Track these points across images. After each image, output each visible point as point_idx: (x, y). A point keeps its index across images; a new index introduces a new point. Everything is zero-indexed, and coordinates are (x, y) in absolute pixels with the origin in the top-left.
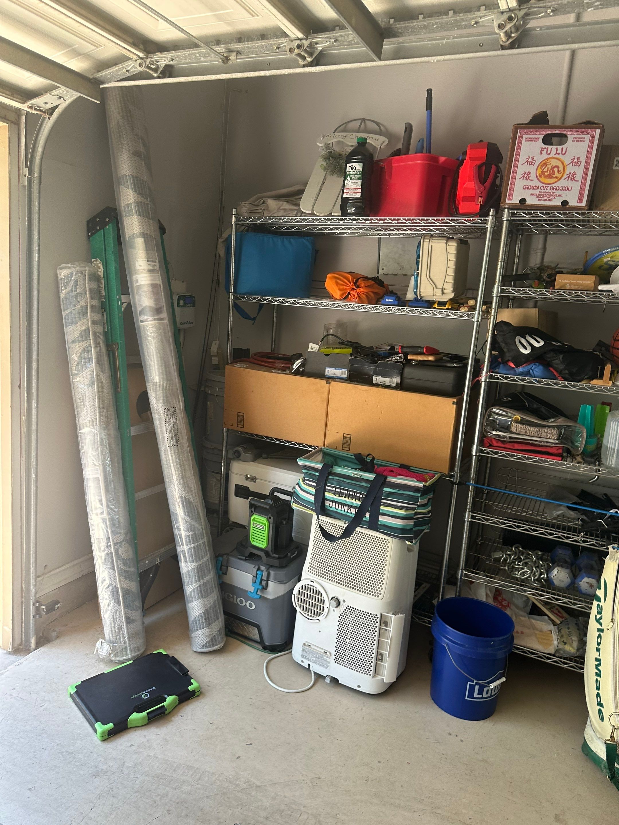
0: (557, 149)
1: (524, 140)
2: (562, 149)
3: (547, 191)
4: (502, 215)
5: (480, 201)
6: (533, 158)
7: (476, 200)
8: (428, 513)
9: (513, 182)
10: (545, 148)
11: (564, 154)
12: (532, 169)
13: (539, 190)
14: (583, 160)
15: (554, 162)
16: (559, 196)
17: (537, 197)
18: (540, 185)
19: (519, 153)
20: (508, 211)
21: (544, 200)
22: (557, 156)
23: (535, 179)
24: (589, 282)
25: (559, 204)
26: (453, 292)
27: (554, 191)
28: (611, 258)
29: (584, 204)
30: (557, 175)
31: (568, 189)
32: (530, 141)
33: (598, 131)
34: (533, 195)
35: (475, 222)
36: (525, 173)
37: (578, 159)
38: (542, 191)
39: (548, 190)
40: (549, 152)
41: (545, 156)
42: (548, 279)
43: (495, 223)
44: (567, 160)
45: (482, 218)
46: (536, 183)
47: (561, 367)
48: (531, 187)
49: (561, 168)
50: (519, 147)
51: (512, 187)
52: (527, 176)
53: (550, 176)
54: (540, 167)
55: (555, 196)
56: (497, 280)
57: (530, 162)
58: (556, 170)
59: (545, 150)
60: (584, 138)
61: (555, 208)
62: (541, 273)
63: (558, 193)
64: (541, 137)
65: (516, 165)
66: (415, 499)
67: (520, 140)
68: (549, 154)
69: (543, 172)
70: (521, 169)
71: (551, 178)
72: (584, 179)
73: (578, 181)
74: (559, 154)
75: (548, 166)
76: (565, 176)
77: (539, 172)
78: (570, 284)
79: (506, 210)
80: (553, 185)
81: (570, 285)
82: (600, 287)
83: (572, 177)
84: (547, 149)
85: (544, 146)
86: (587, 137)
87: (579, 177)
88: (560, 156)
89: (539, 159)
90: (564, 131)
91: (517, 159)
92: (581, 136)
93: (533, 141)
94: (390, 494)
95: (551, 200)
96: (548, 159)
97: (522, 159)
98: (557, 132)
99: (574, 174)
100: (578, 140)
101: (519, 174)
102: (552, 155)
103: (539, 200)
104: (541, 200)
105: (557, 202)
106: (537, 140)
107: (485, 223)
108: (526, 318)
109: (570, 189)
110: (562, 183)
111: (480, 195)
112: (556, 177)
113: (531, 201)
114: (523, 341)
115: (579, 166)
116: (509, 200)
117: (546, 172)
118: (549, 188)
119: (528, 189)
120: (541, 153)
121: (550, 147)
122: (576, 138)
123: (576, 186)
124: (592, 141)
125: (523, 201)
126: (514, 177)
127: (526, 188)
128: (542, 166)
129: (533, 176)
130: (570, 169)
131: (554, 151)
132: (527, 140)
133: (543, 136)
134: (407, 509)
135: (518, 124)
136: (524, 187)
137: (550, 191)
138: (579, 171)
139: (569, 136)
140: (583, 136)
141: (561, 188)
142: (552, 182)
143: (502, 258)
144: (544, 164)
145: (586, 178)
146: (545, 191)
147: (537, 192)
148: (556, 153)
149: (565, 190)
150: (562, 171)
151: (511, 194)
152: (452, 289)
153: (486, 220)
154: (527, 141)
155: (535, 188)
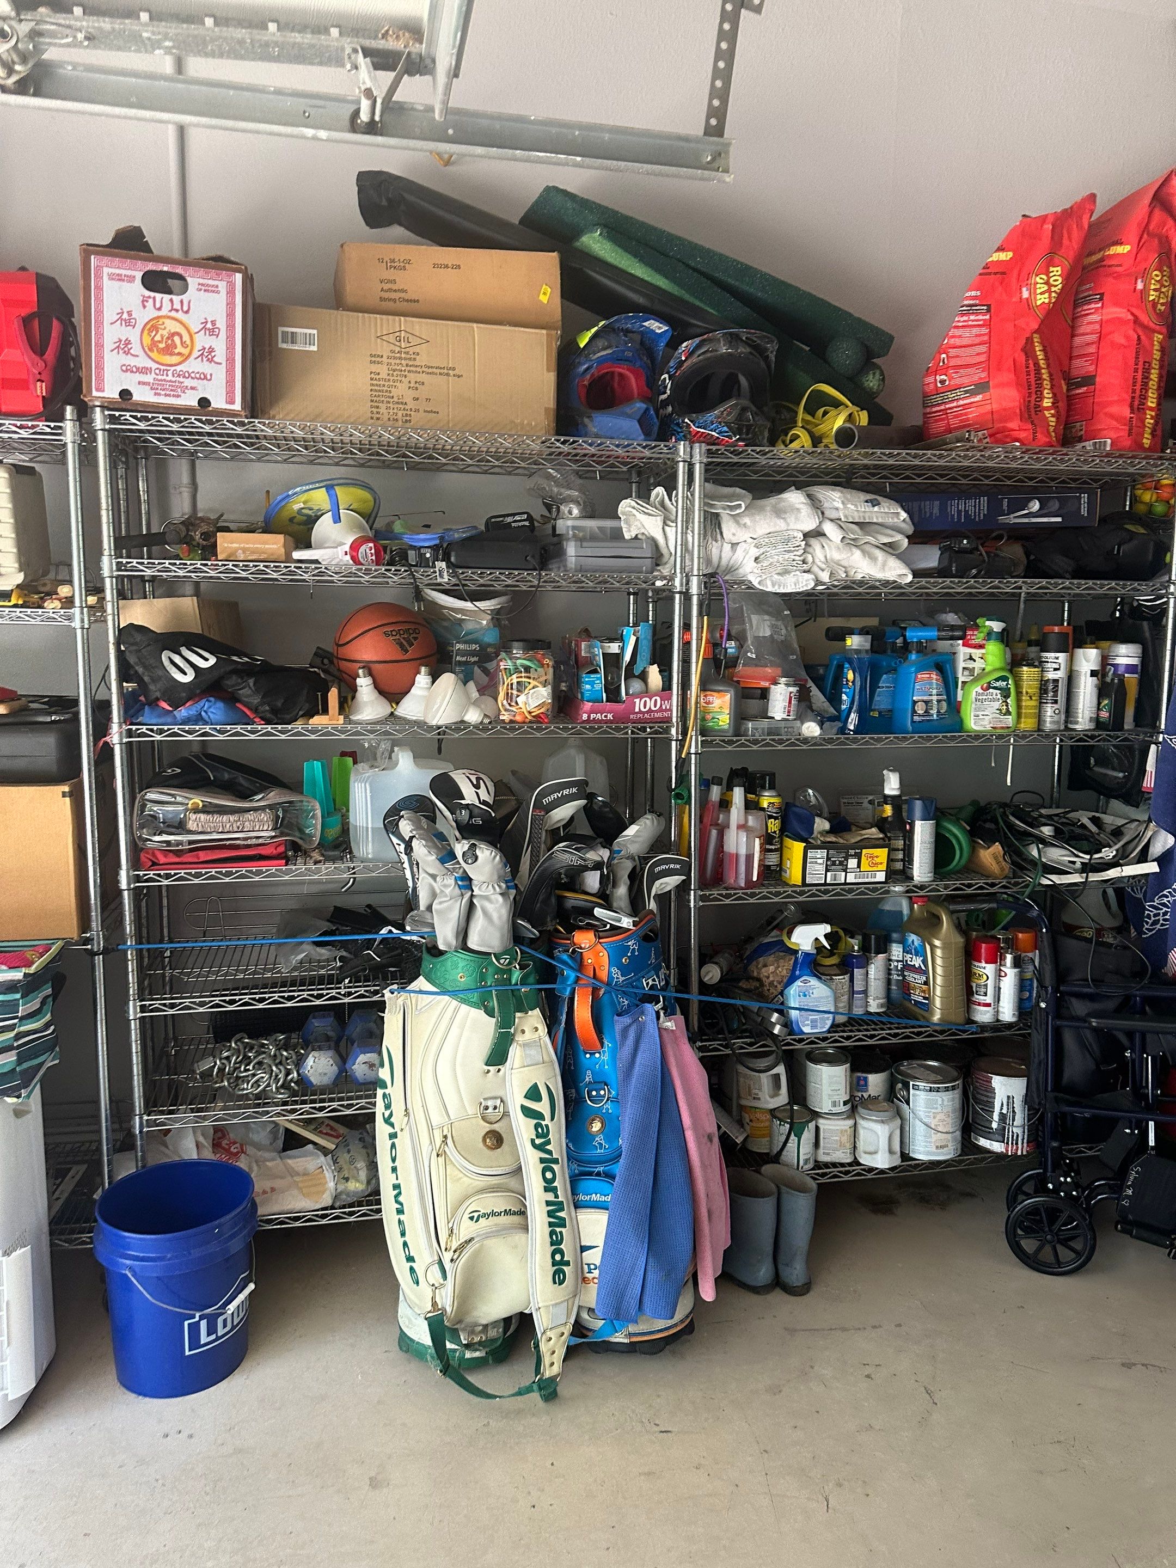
0: (171, 300)
1: (105, 278)
2: (182, 302)
3: (168, 378)
4: (92, 421)
5: (41, 389)
6: (129, 313)
7: (32, 386)
8: (47, 1026)
9: (100, 358)
10: (149, 297)
11: (187, 312)
12: (133, 335)
13: (153, 375)
14: (222, 324)
15: (172, 326)
16: (192, 388)
17: (152, 389)
18: (154, 366)
19: (100, 300)
20: (103, 412)
21: (166, 395)
22: (173, 314)
23: (141, 353)
24: (275, 546)
25: (195, 403)
26: (20, 571)
27: (181, 379)
28: (304, 503)
29: (237, 406)
30: (179, 349)
31: (205, 378)
32: (119, 280)
33: (239, 277)
34: (144, 383)
35: (37, 430)
36: (120, 341)
37: (213, 323)
38: (160, 377)
39: (170, 378)
40: (158, 305)
41: (150, 313)
42: (205, 543)
43: (82, 436)
44: (193, 323)
45: (52, 425)
46: (143, 362)
47: (256, 700)
48: (138, 369)
49: (186, 338)
50: (99, 288)
51: (100, 367)
52: (124, 347)
53: (169, 351)
54: (146, 332)
55: (184, 389)
56: (106, 546)
57: (127, 320)
58: (177, 339)
59: (151, 301)
60: (217, 287)
61: (188, 411)
62: (188, 530)
63: (188, 382)
64: (139, 275)
65: (100, 324)
66: (13, 1006)
67: (99, 277)
68: (160, 309)
69: (154, 344)
70: (111, 333)
71: (172, 354)
72: (230, 360)
73: (220, 364)
74: (177, 311)
75: (160, 332)
76: (196, 353)
77: (147, 340)
78: (244, 550)
79: (98, 409)
80: (178, 368)
81: (244, 552)
82: (297, 555)
83: (208, 355)
84: (154, 298)
85: (147, 293)
86: (222, 286)
87: (220, 355)
88: (180, 315)
89: (144, 316)
90: (179, 270)
91: (100, 312)
92: (211, 282)
93: (123, 280)
95: (178, 396)
96: (159, 317)
97: (109, 314)
98: (165, 269)
99: (211, 350)
100: (207, 289)
101: (108, 342)
102: (164, 311)
103: (156, 394)
104: (159, 394)
105: (191, 400)
106: (131, 279)
107: (60, 434)
108: (177, 615)
109: (209, 377)
110: (193, 365)
111: (39, 377)
112: (179, 354)
113: (141, 395)
114: (177, 659)
115: (217, 336)
116: (97, 390)
117: (160, 342)
118: (170, 373)
119: (132, 372)
120: (144, 307)
121: (158, 296)
122: (202, 285)
123: (219, 374)
124: (231, 292)
125: (125, 394)
126: (100, 346)
127: (127, 369)
128: (150, 331)
129: (136, 348)
130: (202, 341)
131: (167, 306)
132: (112, 277)
133: (142, 273)
135: (87, 245)
136: (124, 368)
137: (174, 379)
138: (219, 346)
139: (189, 279)
140: (216, 283)
141: (193, 375)
142: (173, 362)
143: (107, 503)
144: (152, 326)
145: (234, 360)
146: (165, 377)
147: (149, 378)
148: (172, 309)
149: (200, 378)
150: (188, 342)
151: (100, 379)
152: (17, 565)
153: (60, 428)
154: (113, 279)
155: (145, 371)
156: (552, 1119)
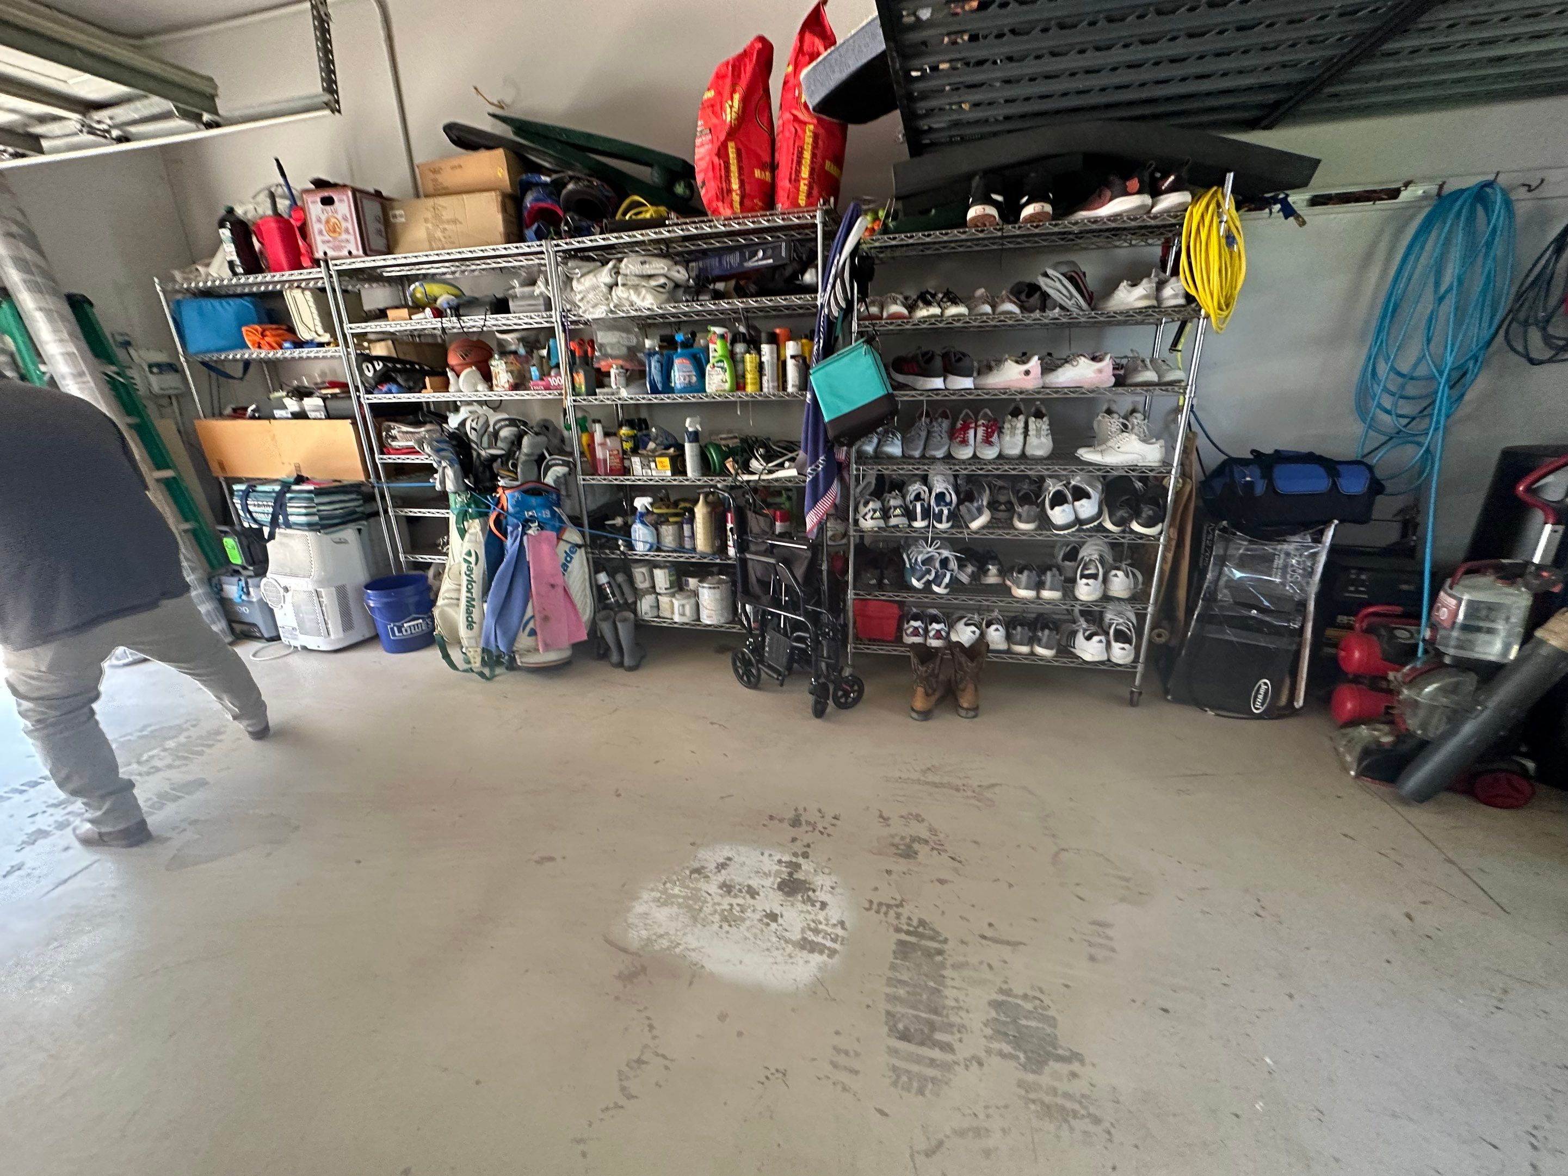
0: (331, 208)
2: (334, 208)
3: (336, 244)
4: (328, 266)
6: (319, 217)
9: (315, 238)
11: (337, 213)
12: (322, 227)
13: (332, 243)
14: (349, 216)
15: (333, 220)
16: (344, 247)
17: (332, 249)
18: (332, 239)
19: (310, 213)
21: (338, 251)
22: (333, 214)
23: (327, 234)
24: (405, 314)
25: (347, 254)
29: (361, 252)
30: (338, 230)
31: (348, 241)
32: (314, 204)
33: (350, 194)
34: (330, 247)
36: (319, 230)
37: (347, 216)
38: (334, 244)
41: (326, 216)
43: (328, 273)
44: (340, 217)
46: (328, 238)
48: (326, 241)
49: (339, 224)
50: (309, 209)
51: (316, 242)
52: (320, 232)
53: (335, 231)
54: (326, 224)
55: (342, 247)
57: (319, 220)
58: (336, 225)
59: (324, 210)
61: (346, 257)
63: (343, 244)
64: (319, 200)
65: (312, 224)
67: (309, 203)
68: (328, 213)
69: (329, 229)
70: (316, 227)
71: (335, 233)
72: (355, 232)
73: (352, 234)
75: (331, 223)
76: (344, 231)
77: (327, 228)
80: (339, 238)
83: (347, 231)
84: (326, 209)
85: (324, 207)
86: (345, 198)
87: (351, 231)
88: (335, 214)
89: (323, 218)
90: (331, 194)
91: (311, 219)
92: (342, 197)
93: (316, 204)
94: (291, 499)
95: (342, 251)
96: (329, 217)
97: (314, 219)
98: (327, 194)
99: (348, 228)
100: (341, 201)
101: (316, 232)
102: (330, 214)
103: (334, 252)
104: (336, 251)
105: (345, 252)
106: (317, 202)
107: (322, 274)
109: (350, 240)
110: (344, 236)
112: (338, 232)
113: (330, 252)
114: (370, 366)
115: (349, 222)
116: (316, 253)
117: (331, 228)
118: (336, 241)
120: (323, 213)
121: (327, 207)
122: (340, 199)
123: (351, 238)
124: (349, 200)
125: (325, 253)
126: (314, 234)
127: (324, 242)
129: (325, 232)
130: (344, 225)
131: (330, 211)
133: (321, 198)
134: (306, 507)
135: (305, 191)
136: (322, 242)
137: (338, 244)
138: (350, 226)
139: (335, 197)
141: (343, 241)
142: (337, 236)
144: (328, 222)
147: (331, 245)
148: (332, 212)
149: (346, 241)
150: (340, 226)
151: (317, 247)
152: (325, 331)
153: (321, 271)
154: (312, 203)
155: (328, 242)
156: (476, 564)
